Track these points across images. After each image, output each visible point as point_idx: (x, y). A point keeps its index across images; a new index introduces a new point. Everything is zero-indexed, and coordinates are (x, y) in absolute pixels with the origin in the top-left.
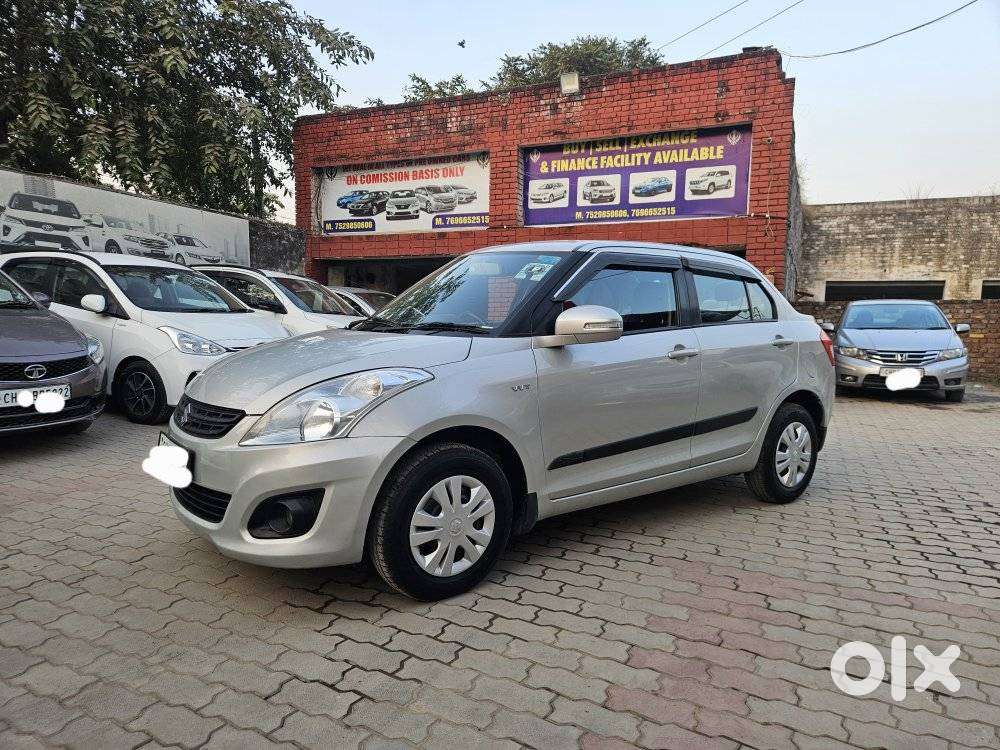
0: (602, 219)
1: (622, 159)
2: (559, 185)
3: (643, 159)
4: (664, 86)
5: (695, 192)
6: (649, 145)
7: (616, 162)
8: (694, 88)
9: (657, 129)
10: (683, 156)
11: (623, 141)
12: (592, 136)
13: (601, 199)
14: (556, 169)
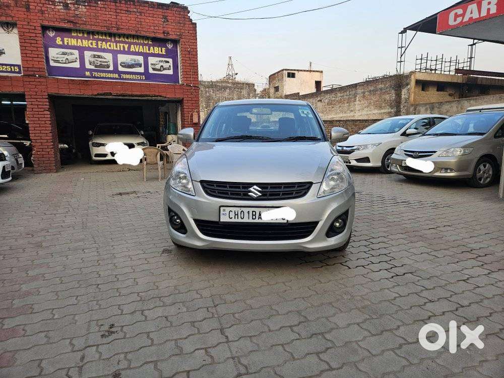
0: (103, 78)
1: (112, 45)
2: (71, 54)
3: (124, 47)
4: (135, 10)
5: (154, 69)
6: (127, 40)
7: (108, 46)
8: (151, 15)
9: (133, 33)
10: (146, 50)
11: (111, 35)
12: (94, 28)
13: (101, 66)
14: (68, 43)
